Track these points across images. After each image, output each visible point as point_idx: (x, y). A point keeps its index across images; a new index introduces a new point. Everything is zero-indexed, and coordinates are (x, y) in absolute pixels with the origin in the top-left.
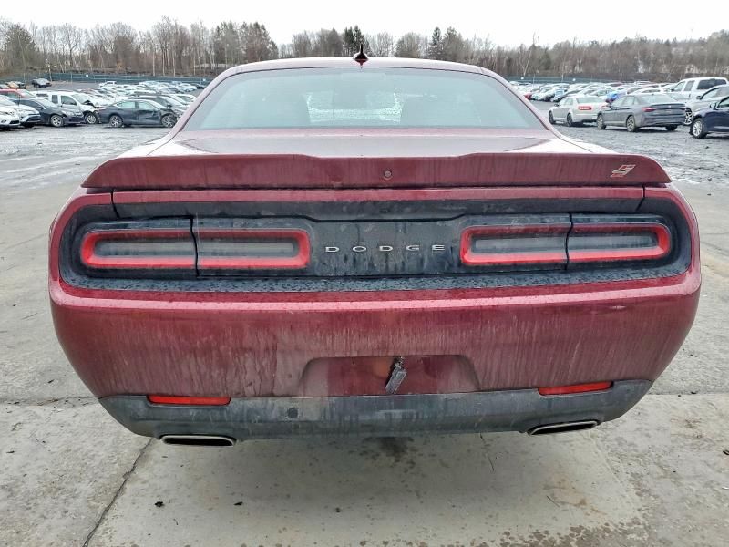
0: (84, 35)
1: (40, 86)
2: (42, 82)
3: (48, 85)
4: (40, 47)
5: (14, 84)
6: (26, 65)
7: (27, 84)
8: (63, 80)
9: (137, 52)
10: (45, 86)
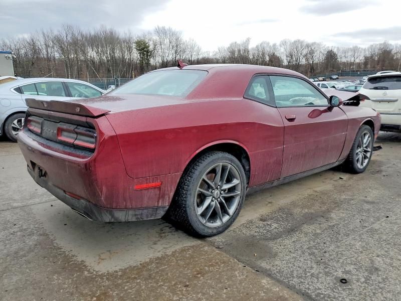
0: (363, 52)
1: (333, 79)
2: (335, 77)
3: (337, 78)
4: (339, 60)
5: (321, 79)
6: (330, 69)
7: (328, 78)
8: (345, 75)
9: (392, 59)
10: (335, 79)
